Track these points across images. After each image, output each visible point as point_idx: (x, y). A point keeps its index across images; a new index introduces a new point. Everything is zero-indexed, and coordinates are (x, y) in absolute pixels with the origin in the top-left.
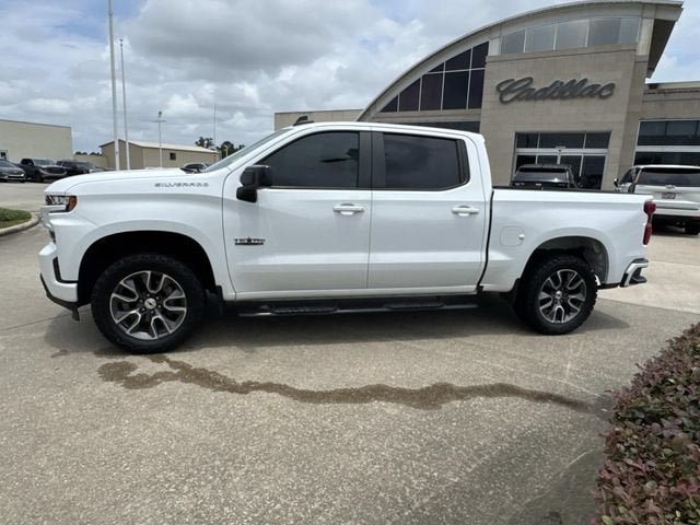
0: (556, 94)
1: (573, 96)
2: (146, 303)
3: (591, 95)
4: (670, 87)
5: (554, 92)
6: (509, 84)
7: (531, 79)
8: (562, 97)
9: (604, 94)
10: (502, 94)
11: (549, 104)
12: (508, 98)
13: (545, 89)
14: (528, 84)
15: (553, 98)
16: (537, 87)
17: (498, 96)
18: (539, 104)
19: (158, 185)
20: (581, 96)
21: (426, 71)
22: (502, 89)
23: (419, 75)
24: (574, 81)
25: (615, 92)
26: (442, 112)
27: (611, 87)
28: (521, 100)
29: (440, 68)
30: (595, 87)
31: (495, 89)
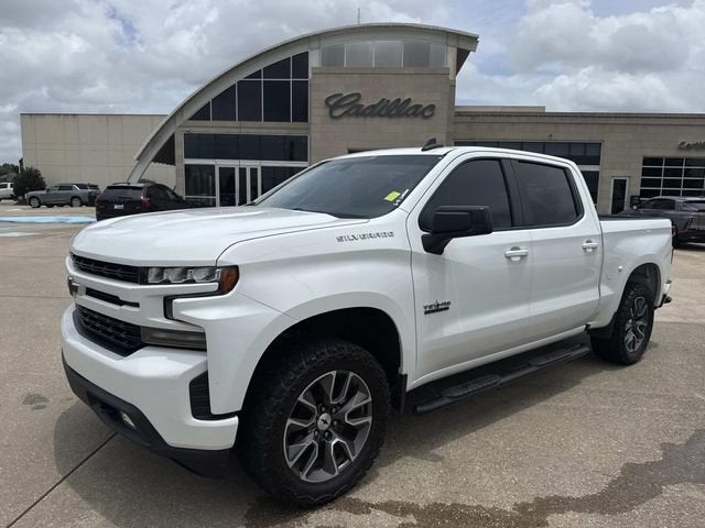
0: (383, 112)
1: (399, 115)
2: (320, 423)
3: (415, 115)
4: (468, 110)
5: (382, 109)
6: (339, 98)
7: (358, 95)
8: (389, 115)
9: (427, 114)
10: (332, 108)
11: (377, 121)
12: (338, 113)
13: (373, 107)
14: (356, 101)
15: (381, 116)
16: (365, 103)
17: (328, 110)
18: (369, 121)
19: (340, 239)
20: (406, 115)
21: (242, 76)
22: (331, 103)
23: (233, 81)
24: (399, 100)
25: (435, 112)
26: (263, 124)
27: (432, 107)
28: (350, 115)
29: (257, 74)
30: (418, 106)
31: (323, 102)
